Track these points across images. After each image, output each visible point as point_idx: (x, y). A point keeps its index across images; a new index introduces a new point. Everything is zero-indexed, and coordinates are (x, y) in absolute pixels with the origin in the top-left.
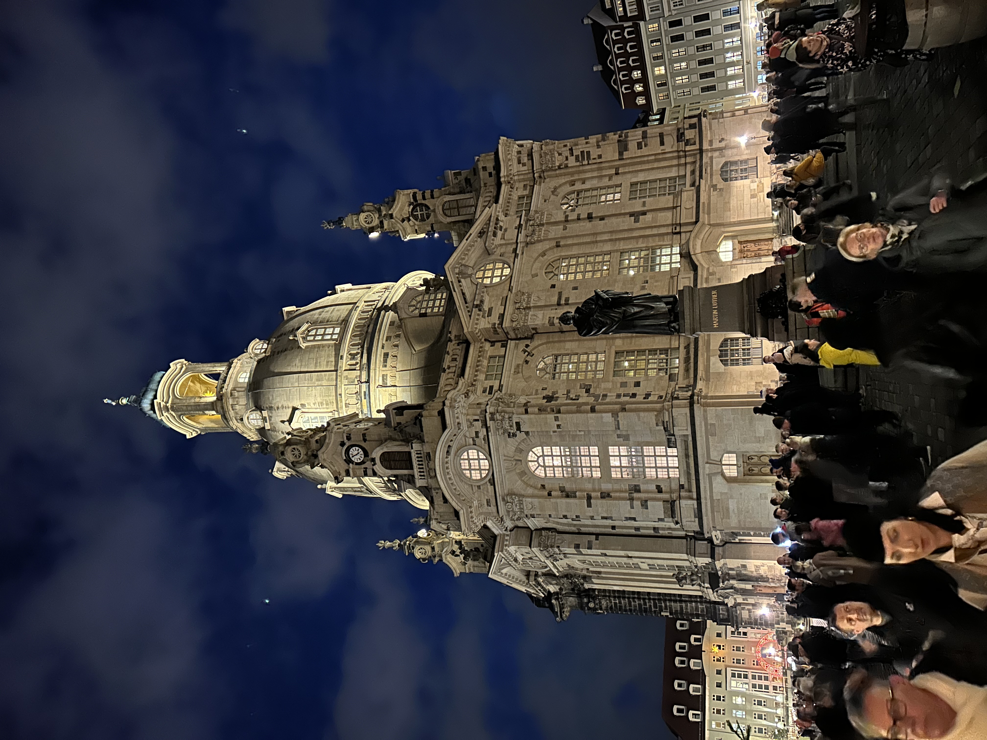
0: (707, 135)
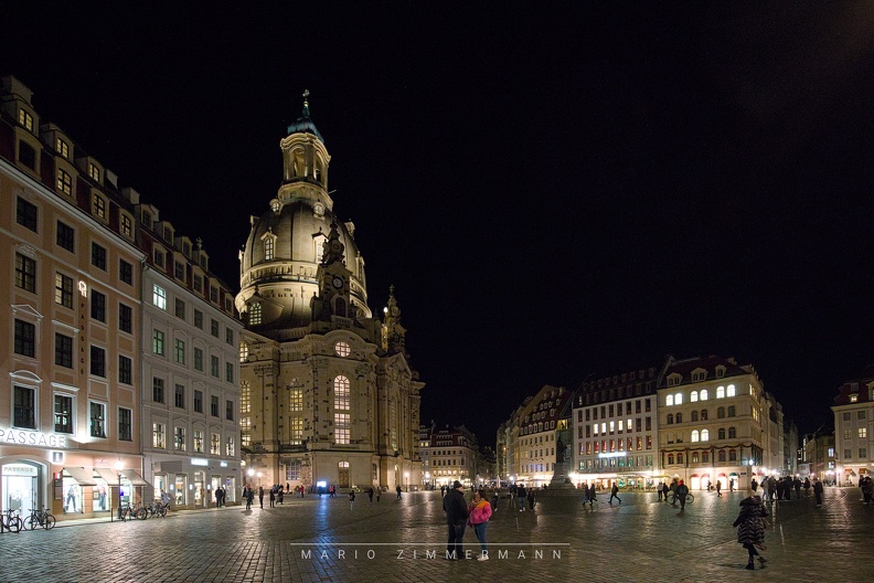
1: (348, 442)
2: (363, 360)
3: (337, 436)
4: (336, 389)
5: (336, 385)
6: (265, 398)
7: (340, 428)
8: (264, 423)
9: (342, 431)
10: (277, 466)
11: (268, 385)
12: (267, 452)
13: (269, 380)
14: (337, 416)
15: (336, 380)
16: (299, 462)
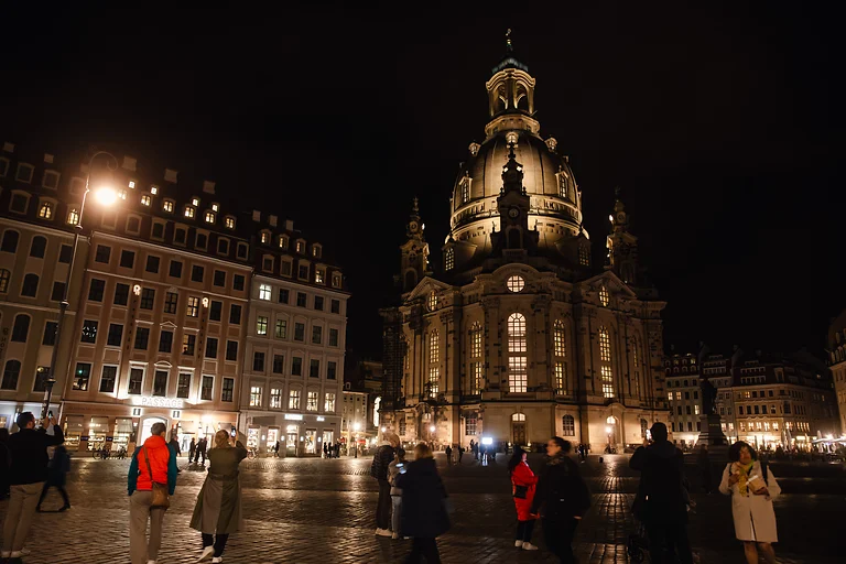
0: (659, 413)
1: (524, 390)
2: (538, 293)
3: (512, 384)
4: (511, 329)
5: (510, 324)
6: (448, 346)
7: (515, 374)
8: (447, 372)
9: (518, 377)
10: (457, 420)
11: (450, 332)
12: (448, 404)
13: (451, 327)
14: (511, 359)
15: (510, 319)
16: (476, 415)
